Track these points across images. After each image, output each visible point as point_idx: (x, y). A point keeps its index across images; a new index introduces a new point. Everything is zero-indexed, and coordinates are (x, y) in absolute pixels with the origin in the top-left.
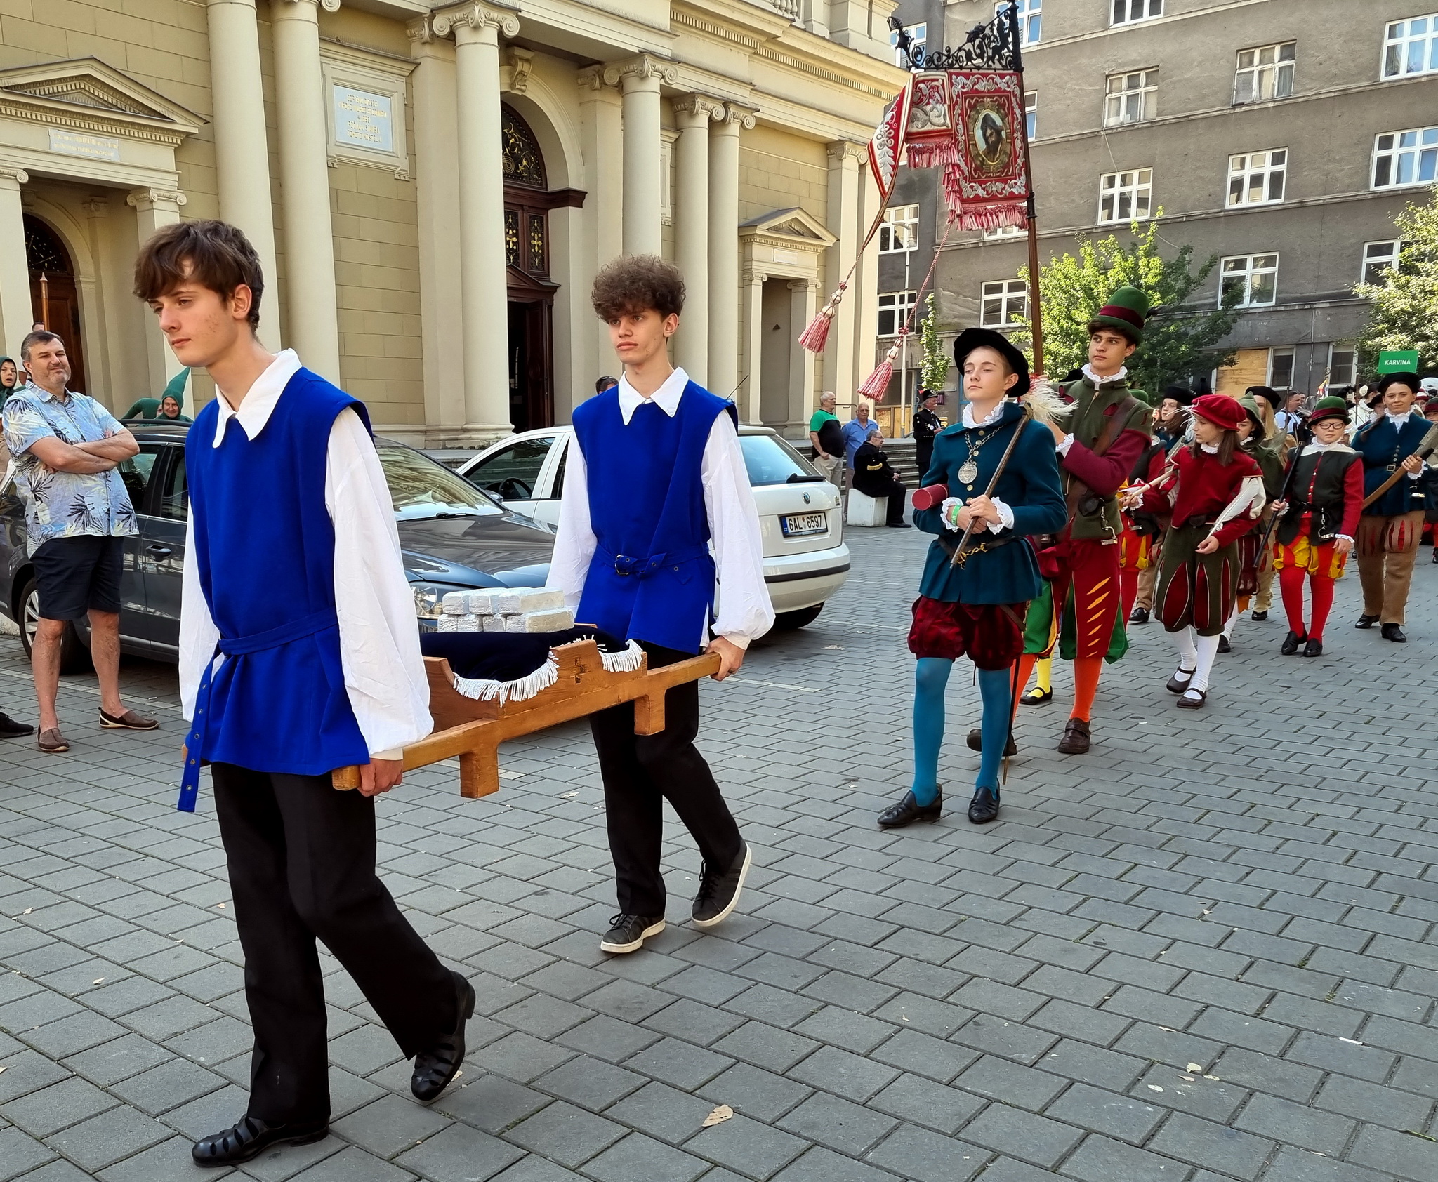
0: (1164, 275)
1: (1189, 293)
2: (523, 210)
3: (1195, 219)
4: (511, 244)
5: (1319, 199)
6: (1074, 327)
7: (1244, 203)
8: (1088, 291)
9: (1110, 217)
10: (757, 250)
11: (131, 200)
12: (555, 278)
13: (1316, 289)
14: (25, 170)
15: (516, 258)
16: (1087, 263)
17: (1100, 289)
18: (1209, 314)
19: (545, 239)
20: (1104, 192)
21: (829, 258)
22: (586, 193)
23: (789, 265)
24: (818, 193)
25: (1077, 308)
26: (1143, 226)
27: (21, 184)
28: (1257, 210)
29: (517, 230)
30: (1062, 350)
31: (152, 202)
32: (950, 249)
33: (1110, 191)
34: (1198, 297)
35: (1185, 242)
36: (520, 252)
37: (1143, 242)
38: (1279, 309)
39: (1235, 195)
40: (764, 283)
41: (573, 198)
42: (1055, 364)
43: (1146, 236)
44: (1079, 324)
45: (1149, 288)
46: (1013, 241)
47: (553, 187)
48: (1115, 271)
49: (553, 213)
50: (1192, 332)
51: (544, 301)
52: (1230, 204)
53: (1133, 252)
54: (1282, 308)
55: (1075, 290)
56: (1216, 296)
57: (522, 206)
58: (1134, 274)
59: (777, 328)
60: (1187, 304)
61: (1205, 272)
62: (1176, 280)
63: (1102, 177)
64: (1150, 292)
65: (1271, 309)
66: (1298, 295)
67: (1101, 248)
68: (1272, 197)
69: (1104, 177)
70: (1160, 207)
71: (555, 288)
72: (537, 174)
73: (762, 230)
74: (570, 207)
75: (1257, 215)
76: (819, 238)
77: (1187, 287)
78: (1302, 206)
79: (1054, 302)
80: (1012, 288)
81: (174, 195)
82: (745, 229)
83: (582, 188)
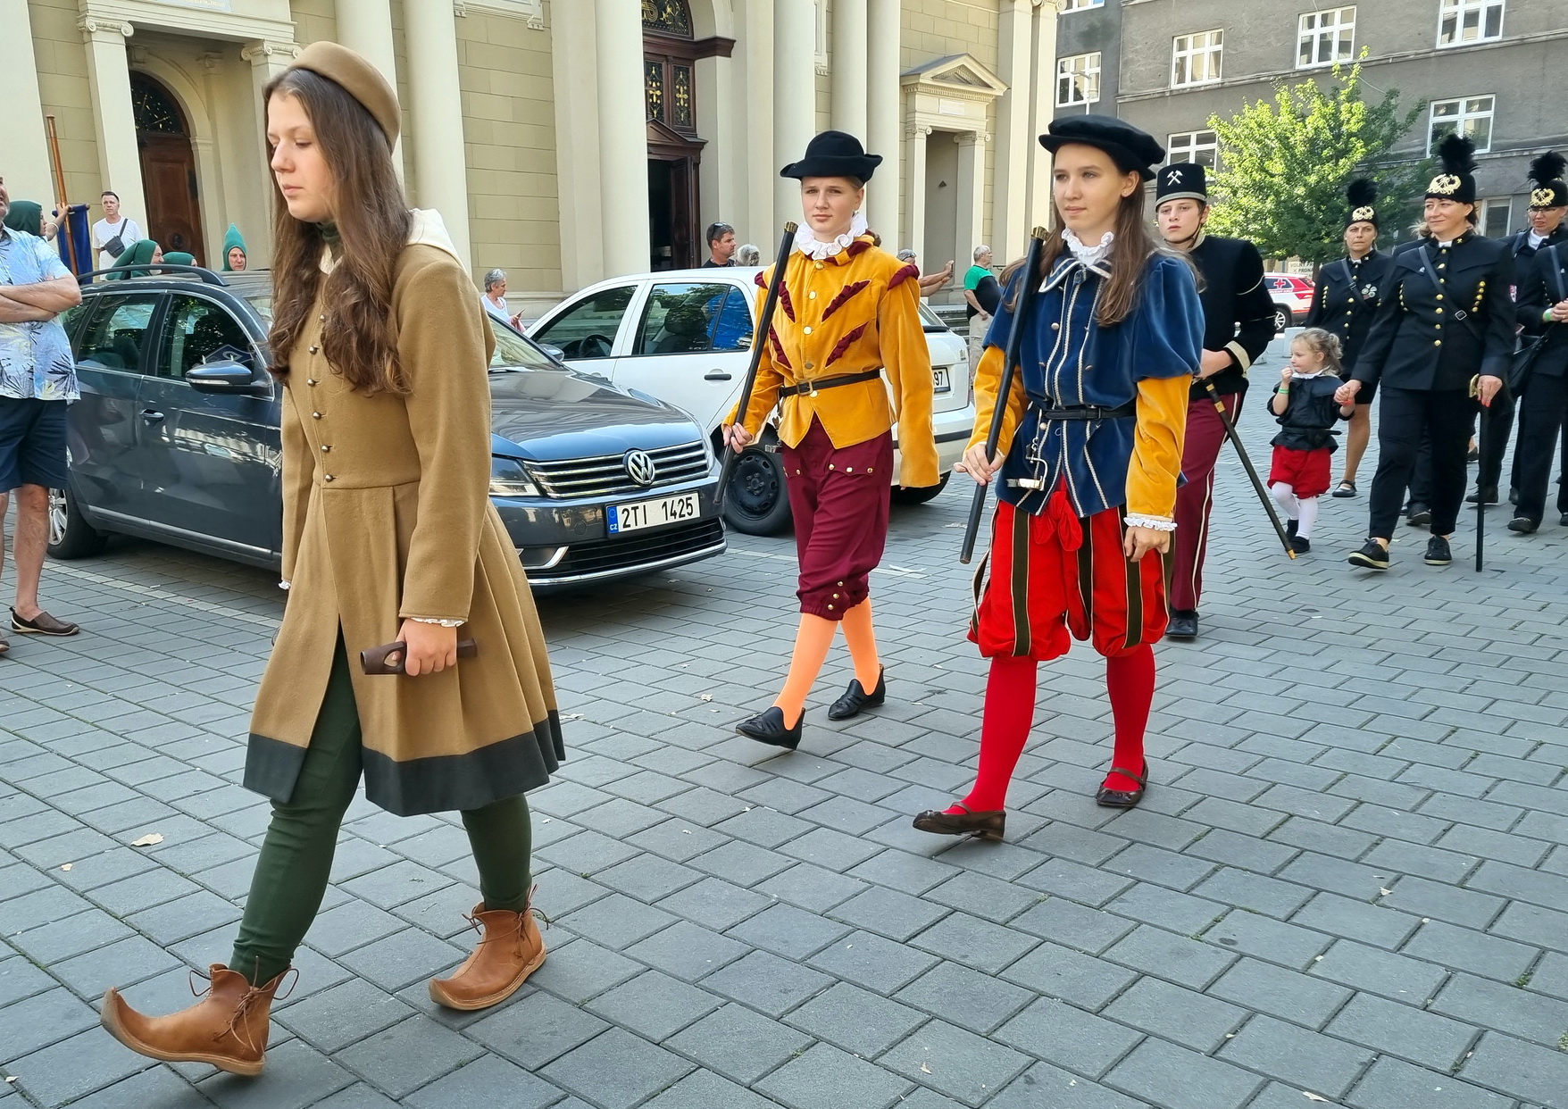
0: (1368, 121)
1: (1395, 140)
2: (667, 61)
3: (1402, 61)
4: (655, 97)
5: (1543, 35)
6: (1268, 179)
7: (1458, 41)
8: (1283, 140)
9: (1309, 61)
10: (921, 101)
11: (245, 55)
12: (702, 134)
13: (1537, 133)
14: (129, 22)
15: (660, 113)
16: (1283, 110)
17: (1297, 139)
18: (1416, 164)
19: (691, 92)
20: (1303, 33)
21: (999, 109)
22: (735, 41)
23: (955, 116)
24: (987, 37)
25: (1271, 159)
26: (1346, 69)
27: (126, 38)
28: (1472, 49)
29: (661, 82)
30: (1254, 205)
31: (266, 55)
32: (1134, 99)
33: (1310, 32)
34: (1403, 145)
35: (1391, 84)
36: (665, 106)
37: (1345, 85)
38: (1494, 156)
39: (1448, 35)
40: (927, 136)
41: (720, 46)
42: (1247, 221)
43: (1347, 80)
44: (1272, 176)
45: (1351, 135)
46: (1202, 89)
47: (700, 34)
48: (1314, 117)
49: (701, 65)
50: (1398, 183)
51: (689, 158)
52: (1442, 43)
53: (1334, 97)
54: (1499, 156)
55: (1269, 139)
56: (1424, 144)
57: (666, 56)
58: (1335, 122)
59: (943, 185)
60: (1392, 153)
61: (1412, 117)
62: (1381, 127)
63: (1301, 17)
64: (1353, 139)
65: (1486, 157)
66: (1516, 141)
67: (1298, 94)
68: (1488, 34)
69: (1303, 19)
70: (1364, 48)
71: (702, 144)
72: (682, 22)
73: (926, 78)
74: (718, 57)
75: (1470, 54)
76: (988, 86)
77: (1392, 134)
78: (1522, 43)
79: (1245, 153)
80: (1201, 140)
81: (289, 48)
82: (907, 78)
83: (730, 37)
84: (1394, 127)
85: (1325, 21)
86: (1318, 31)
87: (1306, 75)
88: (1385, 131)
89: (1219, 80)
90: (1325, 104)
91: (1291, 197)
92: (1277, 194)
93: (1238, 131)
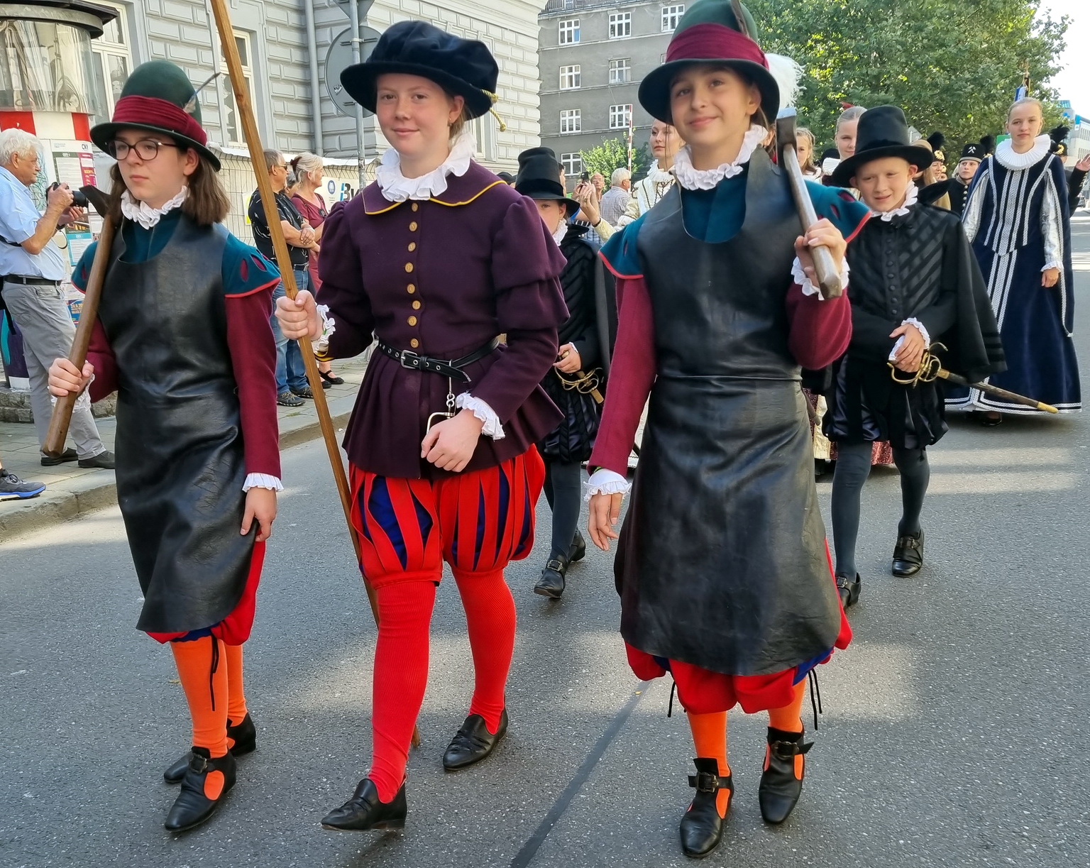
84: (647, 158)
85: (620, 109)
86: (617, 113)
87: (615, 132)
88: (644, 159)
89: (580, 131)
90: (622, 148)
93: (591, 157)
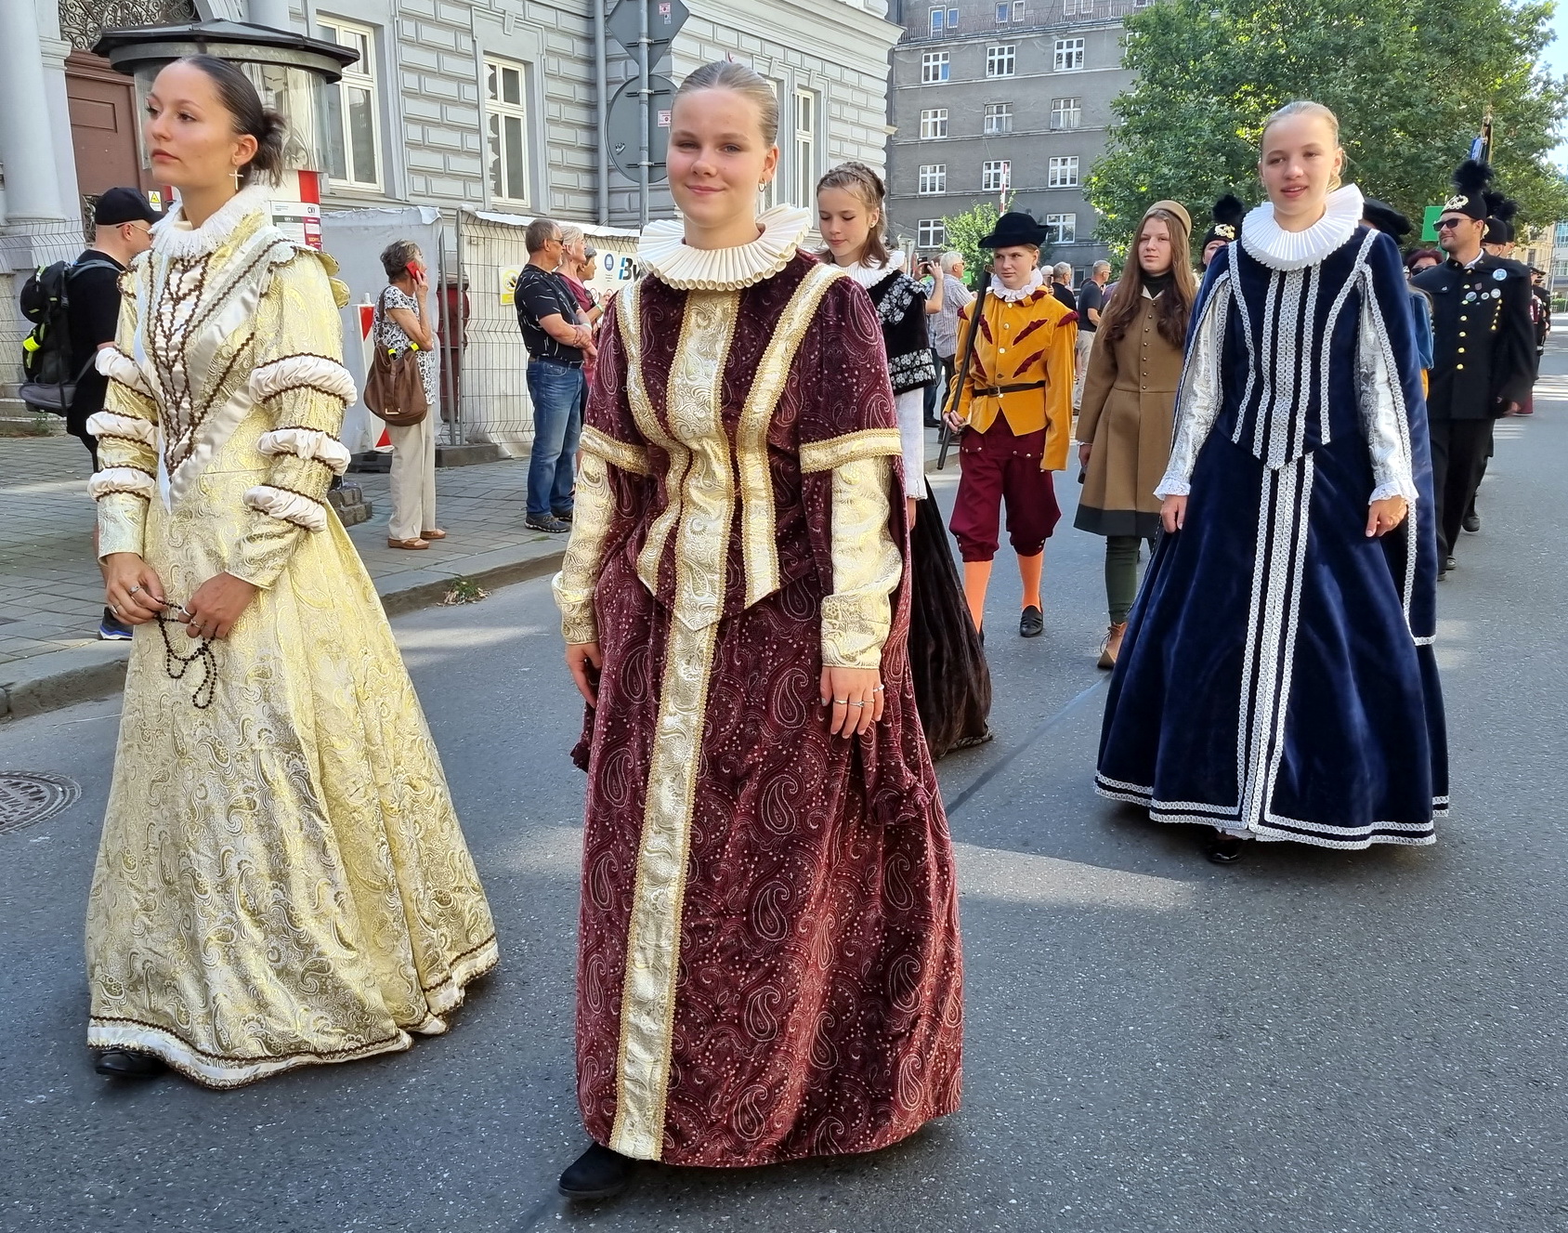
85: (997, 166)
87: (988, 194)
89: (943, 192)
91: (983, 262)
92: (977, 260)
93: (957, 226)
